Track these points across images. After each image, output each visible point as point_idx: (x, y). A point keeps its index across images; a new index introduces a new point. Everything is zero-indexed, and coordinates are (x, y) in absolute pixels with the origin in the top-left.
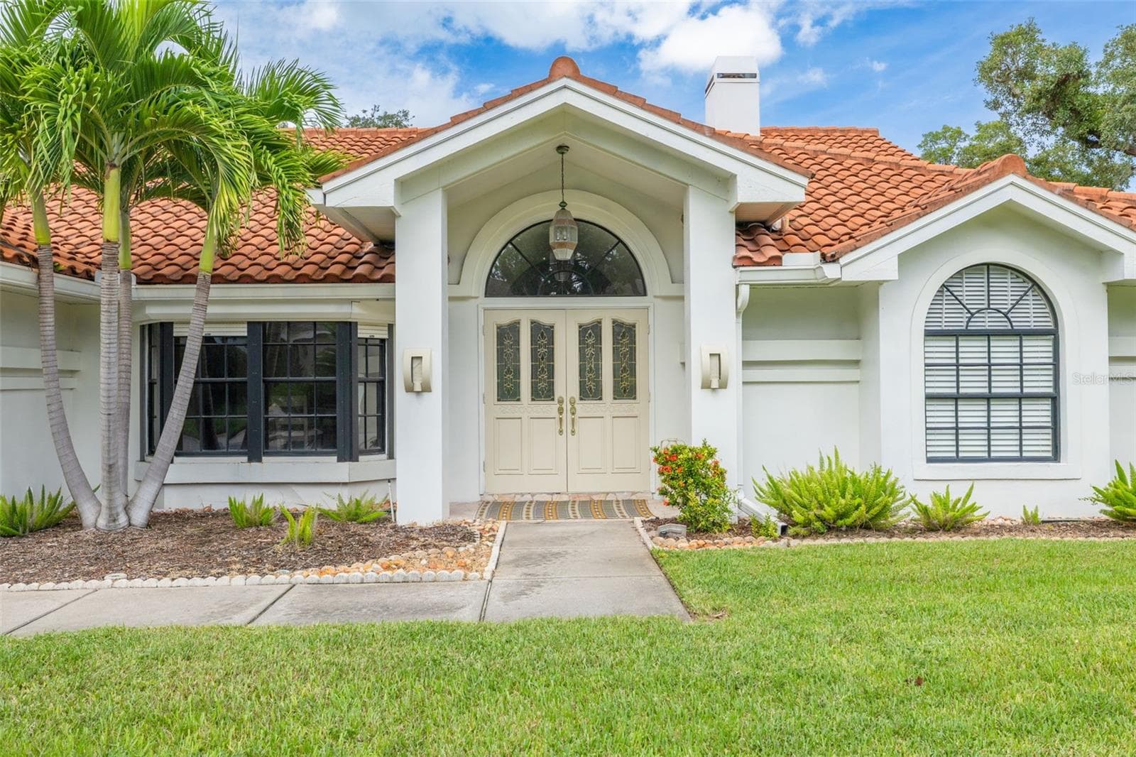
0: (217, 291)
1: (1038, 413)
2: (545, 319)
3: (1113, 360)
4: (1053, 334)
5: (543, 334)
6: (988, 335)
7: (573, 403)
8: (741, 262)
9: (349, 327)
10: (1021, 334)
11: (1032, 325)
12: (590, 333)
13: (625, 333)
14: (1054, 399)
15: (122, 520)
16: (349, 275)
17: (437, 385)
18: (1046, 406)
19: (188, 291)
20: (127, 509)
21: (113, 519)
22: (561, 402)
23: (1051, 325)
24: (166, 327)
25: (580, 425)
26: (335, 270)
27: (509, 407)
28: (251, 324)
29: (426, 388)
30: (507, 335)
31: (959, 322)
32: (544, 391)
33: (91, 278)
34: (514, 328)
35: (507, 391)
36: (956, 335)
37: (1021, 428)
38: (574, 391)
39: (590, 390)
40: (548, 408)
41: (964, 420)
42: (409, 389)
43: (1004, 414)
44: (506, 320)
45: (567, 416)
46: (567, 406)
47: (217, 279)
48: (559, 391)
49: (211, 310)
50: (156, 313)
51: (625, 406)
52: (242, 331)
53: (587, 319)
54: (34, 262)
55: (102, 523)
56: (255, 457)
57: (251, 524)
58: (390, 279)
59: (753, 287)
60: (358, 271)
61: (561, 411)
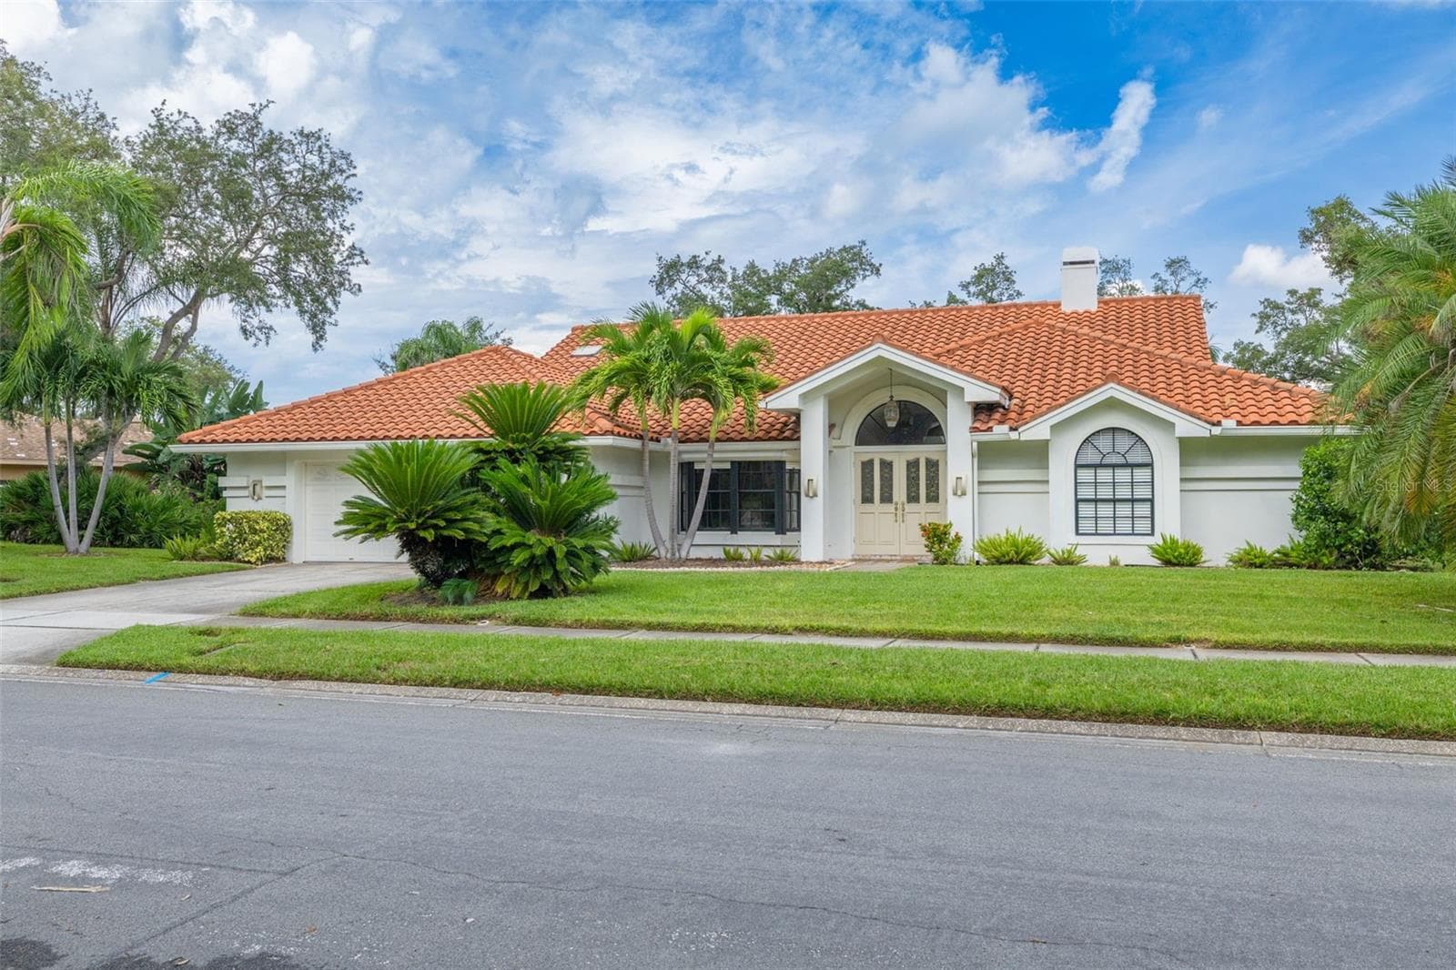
0: (718, 446)
1: (1142, 509)
2: (888, 458)
3: (1182, 480)
4: (1150, 465)
5: (887, 466)
6: (1114, 466)
7: (903, 504)
8: (974, 430)
9: (781, 464)
10: (1133, 466)
11: (1140, 461)
12: (913, 466)
13: (933, 466)
14: (1151, 501)
15: (677, 555)
16: (780, 437)
17: (820, 493)
18: (1148, 505)
19: (704, 446)
20: (679, 550)
21: (673, 554)
22: (896, 504)
23: (1149, 461)
24: (691, 464)
25: (908, 517)
26: (774, 434)
27: (868, 507)
28: (733, 463)
29: (815, 495)
30: (867, 466)
31: (1096, 459)
32: (887, 498)
33: (659, 441)
34: (871, 462)
35: (867, 499)
36: (1095, 466)
37: (1133, 517)
38: (904, 498)
39: (913, 498)
40: (890, 508)
41: (1100, 514)
42: (807, 495)
43: (1124, 510)
44: (866, 458)
45: (900, 512)
46: (900, 506)
47: (718, 440)
48: (895, 499)
49: (715, 455)
50: (687, 457)
51: (933, 505)
52: (728, 466)
53: (911, 457)
54: (641, 437)
55: (669, 556)
56: (734, 532)
57: (734, 559)
58: (798, 439)
59: (979, 443)
60: (786, 434)
61: (896, 509)
